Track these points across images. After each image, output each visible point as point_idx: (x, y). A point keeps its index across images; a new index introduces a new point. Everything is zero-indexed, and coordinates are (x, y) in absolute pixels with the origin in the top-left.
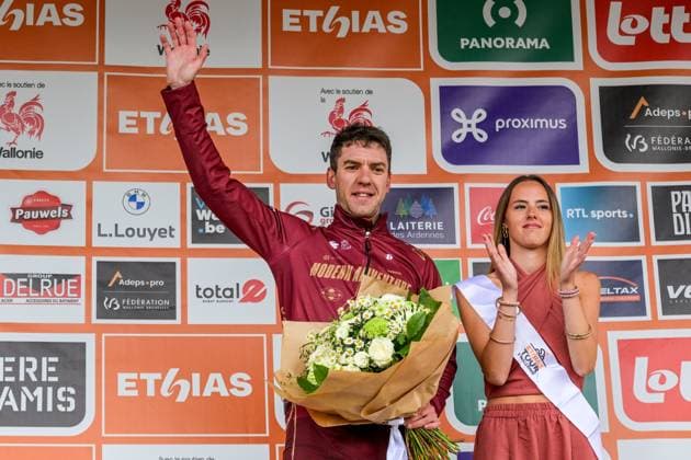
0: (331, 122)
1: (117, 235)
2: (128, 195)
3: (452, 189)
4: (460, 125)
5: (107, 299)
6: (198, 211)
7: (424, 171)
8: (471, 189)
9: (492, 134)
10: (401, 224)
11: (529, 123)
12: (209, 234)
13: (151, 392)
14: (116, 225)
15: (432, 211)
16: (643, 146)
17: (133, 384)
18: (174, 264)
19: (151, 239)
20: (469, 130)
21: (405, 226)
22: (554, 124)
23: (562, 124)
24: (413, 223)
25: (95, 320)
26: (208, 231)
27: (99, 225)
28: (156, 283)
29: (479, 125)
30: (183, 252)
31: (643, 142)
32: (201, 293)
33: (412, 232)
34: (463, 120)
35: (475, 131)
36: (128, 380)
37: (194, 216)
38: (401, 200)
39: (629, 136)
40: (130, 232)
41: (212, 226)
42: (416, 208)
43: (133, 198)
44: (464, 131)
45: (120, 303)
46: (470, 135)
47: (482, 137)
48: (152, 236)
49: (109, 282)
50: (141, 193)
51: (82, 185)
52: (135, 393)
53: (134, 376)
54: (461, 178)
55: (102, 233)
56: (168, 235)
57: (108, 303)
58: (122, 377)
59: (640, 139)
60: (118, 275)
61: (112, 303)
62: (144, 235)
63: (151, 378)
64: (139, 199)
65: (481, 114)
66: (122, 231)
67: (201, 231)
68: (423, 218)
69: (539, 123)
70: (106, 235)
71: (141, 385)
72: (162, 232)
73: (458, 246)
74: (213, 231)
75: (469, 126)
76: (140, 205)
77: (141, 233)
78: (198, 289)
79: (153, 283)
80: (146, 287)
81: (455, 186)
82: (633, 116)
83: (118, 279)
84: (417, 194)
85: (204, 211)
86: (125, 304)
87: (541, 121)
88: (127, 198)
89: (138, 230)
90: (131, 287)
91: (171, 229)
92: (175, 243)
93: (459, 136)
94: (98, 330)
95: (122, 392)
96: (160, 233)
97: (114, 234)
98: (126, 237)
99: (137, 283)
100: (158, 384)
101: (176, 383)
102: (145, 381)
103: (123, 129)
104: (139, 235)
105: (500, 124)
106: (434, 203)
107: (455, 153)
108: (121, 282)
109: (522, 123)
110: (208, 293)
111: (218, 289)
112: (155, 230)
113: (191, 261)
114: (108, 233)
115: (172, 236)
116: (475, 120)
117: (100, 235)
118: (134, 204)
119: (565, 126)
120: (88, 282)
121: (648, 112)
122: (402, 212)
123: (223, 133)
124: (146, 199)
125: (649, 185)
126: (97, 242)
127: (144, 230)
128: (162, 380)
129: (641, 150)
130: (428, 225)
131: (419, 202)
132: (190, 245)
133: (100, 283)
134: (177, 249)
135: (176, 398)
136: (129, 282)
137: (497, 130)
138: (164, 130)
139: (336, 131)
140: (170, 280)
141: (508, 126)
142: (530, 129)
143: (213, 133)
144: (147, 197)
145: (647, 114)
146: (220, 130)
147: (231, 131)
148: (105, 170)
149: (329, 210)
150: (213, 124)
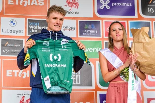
0: (67, 3)
1: (7, 32)
2: (10, 21)
3: (100, 22)
4: (102, 4)
5: (4, 50)
6: (30, 26)
7: (92, 17)
8: (105, 22)
9: (111, 7)
10: (86, 31)
11: (121, 4)
12: (33, 32)
13: (16, 75)
14: (7, 29)
15: (94, 28)
16: (152, 11)
17: (11, 73)
18: (23, 40)
19: (17, 33)
20: (105, 6)
21: (87, 32)
22: (128, 5)
23: (130, 5)
24: (89, 31)
25: (1, 55)
26: (32, 31)
27: (2, 29)
29: (108, 5)
31: (152, 10)
33: (89, 33)
35: (107, 6)
36: (9, 72)
37: (29, 28)
38: (86, 24)
39: (149, 8)
40: (11, 31)
41: (34, 30)
42: (90, 26)
43: (12, 22)
44: (103, 6)
45: (8, 51)
46: (105, 7)
47: (108, 8)
48: (17, 32)
49: (5, 45)
50: (14, 20)
52: (11, 76)
53: (11, 71)
54: (102, 19)
55: (3, 31)
56: (21, 32)
57: (4, 51)
58: (8, 71)
59: (152, 9)
60: (7, 43)
61: (5, 51)
62: (15, 32)
63: (16, 72)
64: (14, 22)
65: (108, 1)
66: (8, 31)
67: (30, 31)
68: (92, 29)
69: (124, 4)
70: (4, 32)
71: (13, 73)
72: (20, 32)
73: (101, 37)
74: (34, 32)
75: (105, 5)
76: (14, 24)
77: (14, 32)
79: (17, 46)
80: (15, 47)
81: (101, 21)
82: (150, 3)
83: (7, 44)
84: (90, 23)
85: (31, 26)
86: (9, 51)
87: (125, 4)
88: (10, 22)
89: (13, 31)
90: (11, 47)
91: (22, 31)
92: (23, 34)
93: (102, 7)
95: (8, 75)
96: (19, 32)
99: (12, 45)
100: (18, 73)
101: (23, 73)
102: (14, 72)
103: (9, 3)
104: (13, 32)
105: (113, 4)
106: (95, 25)
107: (101, 12)
108: (8, 45)
109: (119, 4)
112: (18, 31)
114: (5, 32)
115: (22, 33)
117: (2, 32)
118: (12, 24)
119: (131, 5)
122: (86, 27)
123: (37, 5)
124: (15, 23)
125: (154, 22)
127: (15, 31)
128: (19, 72)
129: (152, 12)
130: (93, 31)
131: (91, 25)
133: (2, 45)
134: (24, 36)
135: (23, 77)
136: (10, 45)
137: (113, 6)
138: (21, 4)
139: (68, 5)
140: (22, 45)
141: (115, 5)
142: (122, 6)
143: (34, 5)
144: (16, 22)
145: (154, 2)
146: (36, 4)
147: (39, 4)
148: (4, 14)
149: (66, 27)
150: (34, 2)
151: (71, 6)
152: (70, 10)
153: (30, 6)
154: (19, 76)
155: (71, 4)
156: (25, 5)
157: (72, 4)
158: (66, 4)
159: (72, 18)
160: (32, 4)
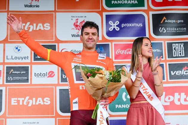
1: (12, 59)
3: (109, 44)
4: (111, 26)
5: (9, 77)
7: (101, 39)
8: (115, 44)
9: (121, 28)
11: (131, 25)
13: (21, 104)
14: (12, 56)
15: (103, 51)
16: (164, 31)
17: (16, 101)
18: (28, 67)
20: (114, 27)
22: (139, 25)
23: (141, 25)
25: (5, 83)
26: (38, 57)
27: (7, 56)
28: (23, 72)
29: (117, 26)
30: (31, 63)
31: (164, 30)
32: (36, 75)
34: (112, 24)
36: (14, 100)
39: (160, 28)
40: (16, 58)
43: (17, 48)
45: (13, 78)
47: (118, 29)
48: (22, 59)
49: (10, 72)
50: (19, 47)
51: (2, 45)
52: (16, 104)
53: (16, 99)
54: (111, 41)
55: (8, 58)
57: (9, 78)
58: (13, 99)
59: (164, 29)
60: (12, 70)
62: (20, 59)
63: (21, 99)
64: (19, 48)
65: (117, 23)
66: (13, 58)
67: (36, 57)
68: (101, 52)
69: (134, 25)
71: (18, 101)
72: (25, 58)
75: (114, 26)
76: (19, 50)
77: (19, 58)
78: (35, 74)
79: (22, 72)
80: (20, 74)
81: (110, 43)
82: (162, 22)
83: (12, 72)
84: (99, 46)
86: (14, 79)
87: (135, 24)
88: (15, 48)
89: (18, 57)
90: (16, 74)
91: (28, 57)
92: (29, 61)
93: (111, 29)
94: (6, 86)
95: (13, 104)
96: (24, 58)
97: (11, 59)
98: (15, 59)
99: (17, 72)
100: (23, 101)
101: (29, 101)
102: (19, 100)
104: (18, 59)
105: (123, 25)
106: (104, 48)
107: (110, 34)
108: (13, 72)
109: (129, 25)
110: (38, 75)
111: (41, 74)
112: (23, 57)
113: (33, 66)
115: (28, 59)
116: (116, 24)
117: (7, 59)
118: (17, 50)
119: (142, 26)
120: (4, 73)
121: (166, 21)
125: (166, 42)
126: (6, 61)
129: (164, 32)
131: (99, 48)
132: (33, 61)
133: (7, 73)
134: (29, 63)
136: (15, 72)
137: (122, 27)
138: (26, 29)
139: (75, 28)
140: (27, 72)
141: (125, 26)
142: (132, 27)
143: (40, 29)
144: (21, 48)
145: (166, 22)
146: (42, 29)
147: (45, 29)
148: (9, 40)
149: (73, 51)
150: (40, 27)
151: (79, 29)
152: (78, 34)
153: (36, 31)
154: (25, 104)
155: (78, 27)
156: (31, 30)
157: (80, 27)
158: (74, 27)
159: (79, 42)
160: (38, 29)
